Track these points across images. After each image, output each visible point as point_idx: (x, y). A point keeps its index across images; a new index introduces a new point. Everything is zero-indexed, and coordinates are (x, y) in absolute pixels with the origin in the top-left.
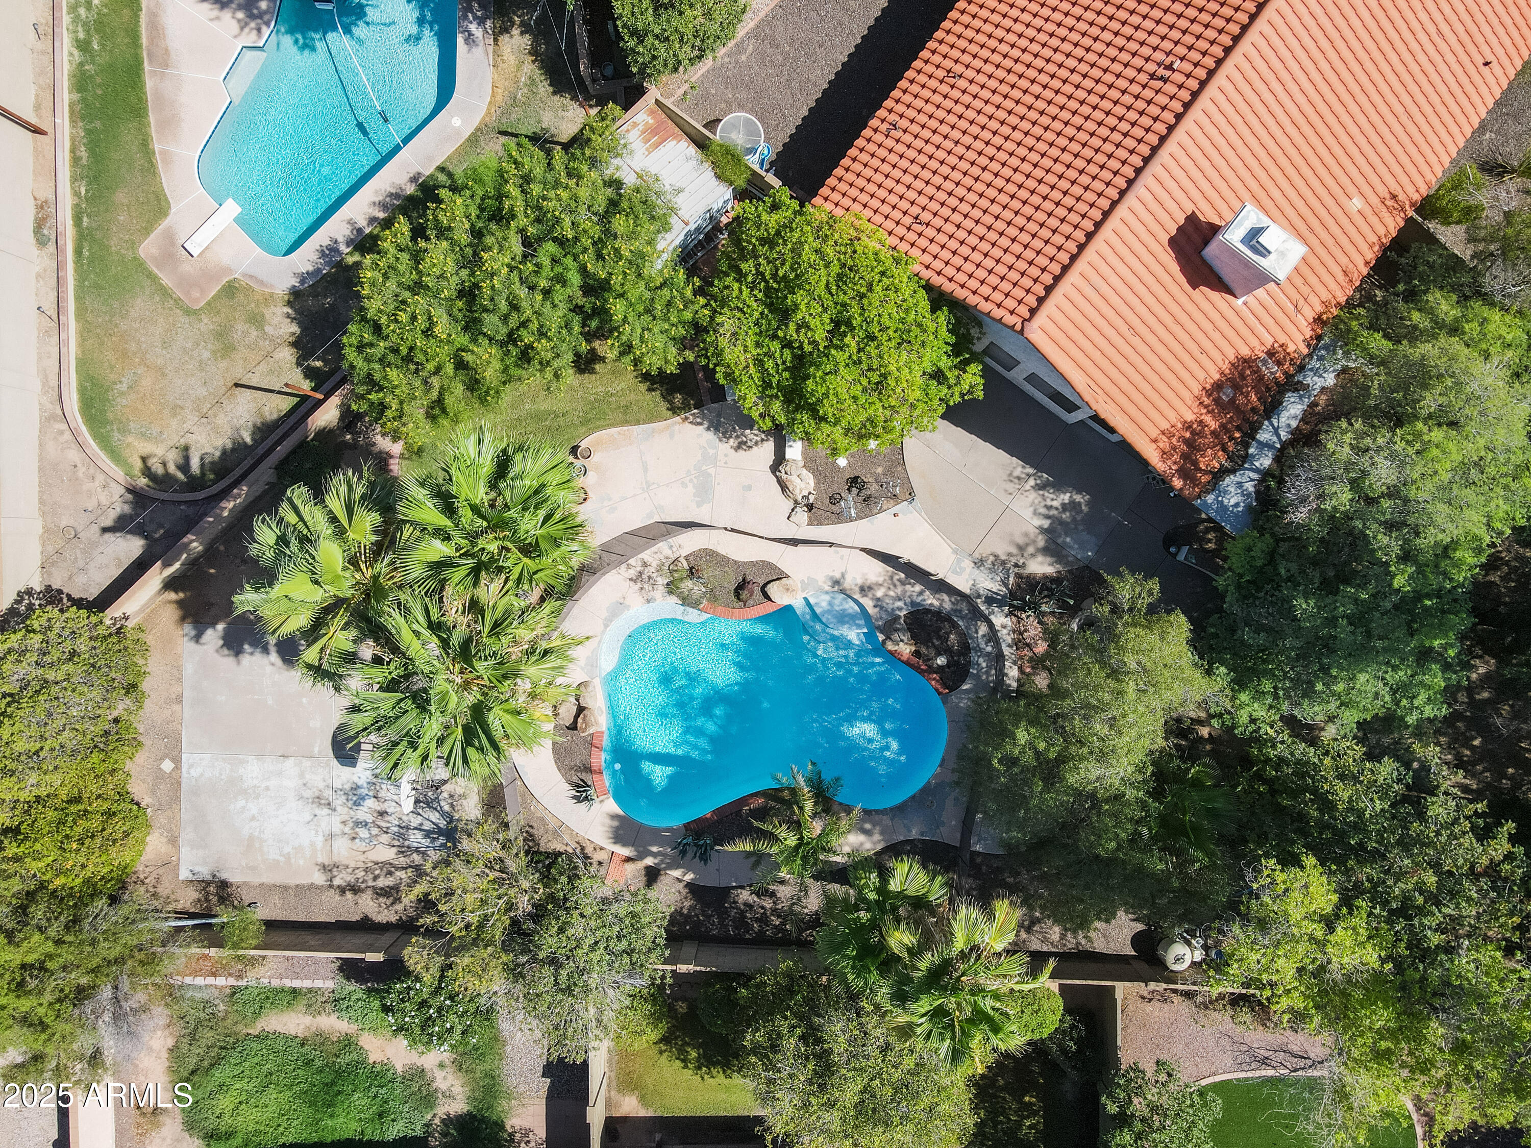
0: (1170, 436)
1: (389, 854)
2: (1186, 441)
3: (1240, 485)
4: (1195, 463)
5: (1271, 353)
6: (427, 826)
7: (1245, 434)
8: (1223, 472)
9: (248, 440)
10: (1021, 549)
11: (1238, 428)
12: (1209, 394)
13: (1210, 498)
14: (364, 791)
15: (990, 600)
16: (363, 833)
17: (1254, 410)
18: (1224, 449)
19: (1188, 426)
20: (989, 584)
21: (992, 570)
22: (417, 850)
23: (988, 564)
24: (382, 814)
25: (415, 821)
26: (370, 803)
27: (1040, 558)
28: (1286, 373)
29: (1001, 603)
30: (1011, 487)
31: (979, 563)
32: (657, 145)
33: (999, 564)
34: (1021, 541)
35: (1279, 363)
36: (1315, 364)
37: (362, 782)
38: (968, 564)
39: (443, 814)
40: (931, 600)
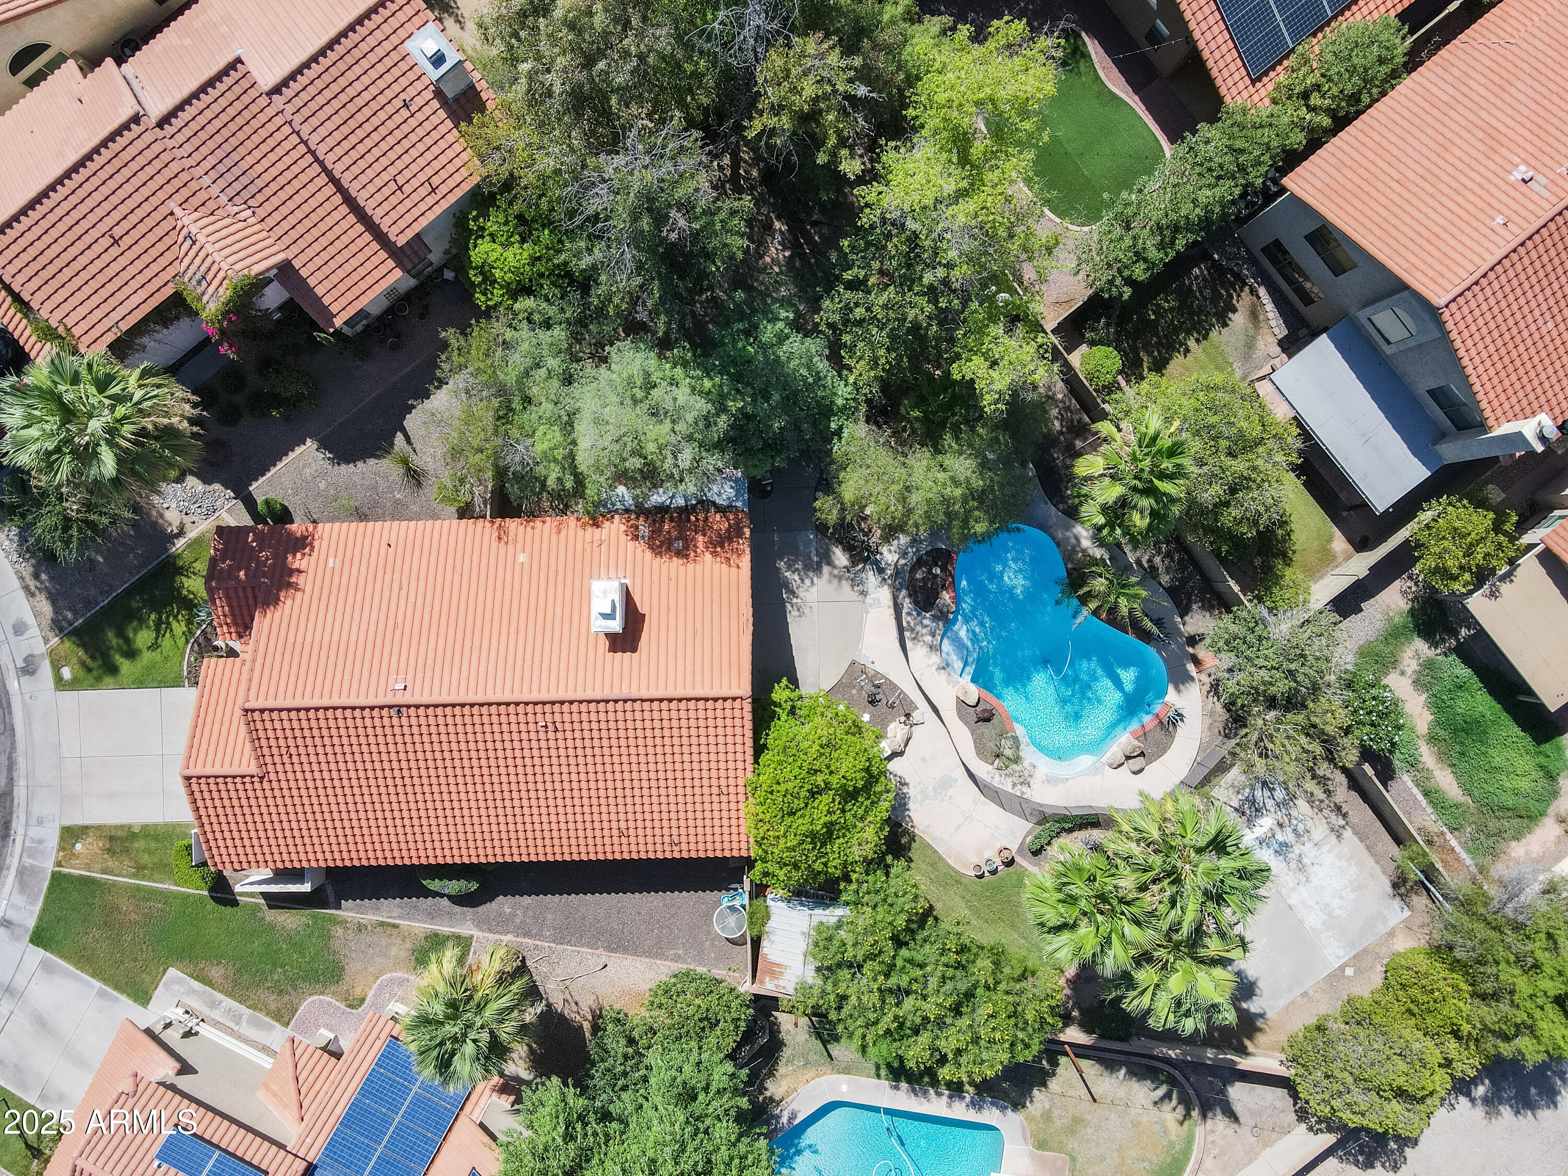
0: (728, 559)
1: (1301, 803)
2: (722, 547)
3: (719, 494)
4: (728, 530)
5: (636, 538)
6: (1267, 793)
7: (689, 514)
8: (719, 509)
9: (1123, 1071)
10: (840, 578)
11: (689, 520)
12: (687, 557)
13: (739, 504)
14: (1276, 846)
15: (881, 571)
16: (1301, 828)
17: (672, 520)
18: (707, 518)
19: (715, 554)
20: (871, 578)
21: (862, 582)
22: (1286, 789)
23: (861, 588)
24: (1281, 825)
25: (1270, 803)
26: (1280, 837)
27: (837, 563)
28: (637, 518)
29: (877, 563)
30: (807, 611)
31: (864, 593)
32: (778, 965)
33: (856, 582)
34: (836, 581)
35: (637, 528)
36: (618, 506)
37: (1271, 851)
38: (869, 600)
39: (1253, 789)
40: (907, 604)
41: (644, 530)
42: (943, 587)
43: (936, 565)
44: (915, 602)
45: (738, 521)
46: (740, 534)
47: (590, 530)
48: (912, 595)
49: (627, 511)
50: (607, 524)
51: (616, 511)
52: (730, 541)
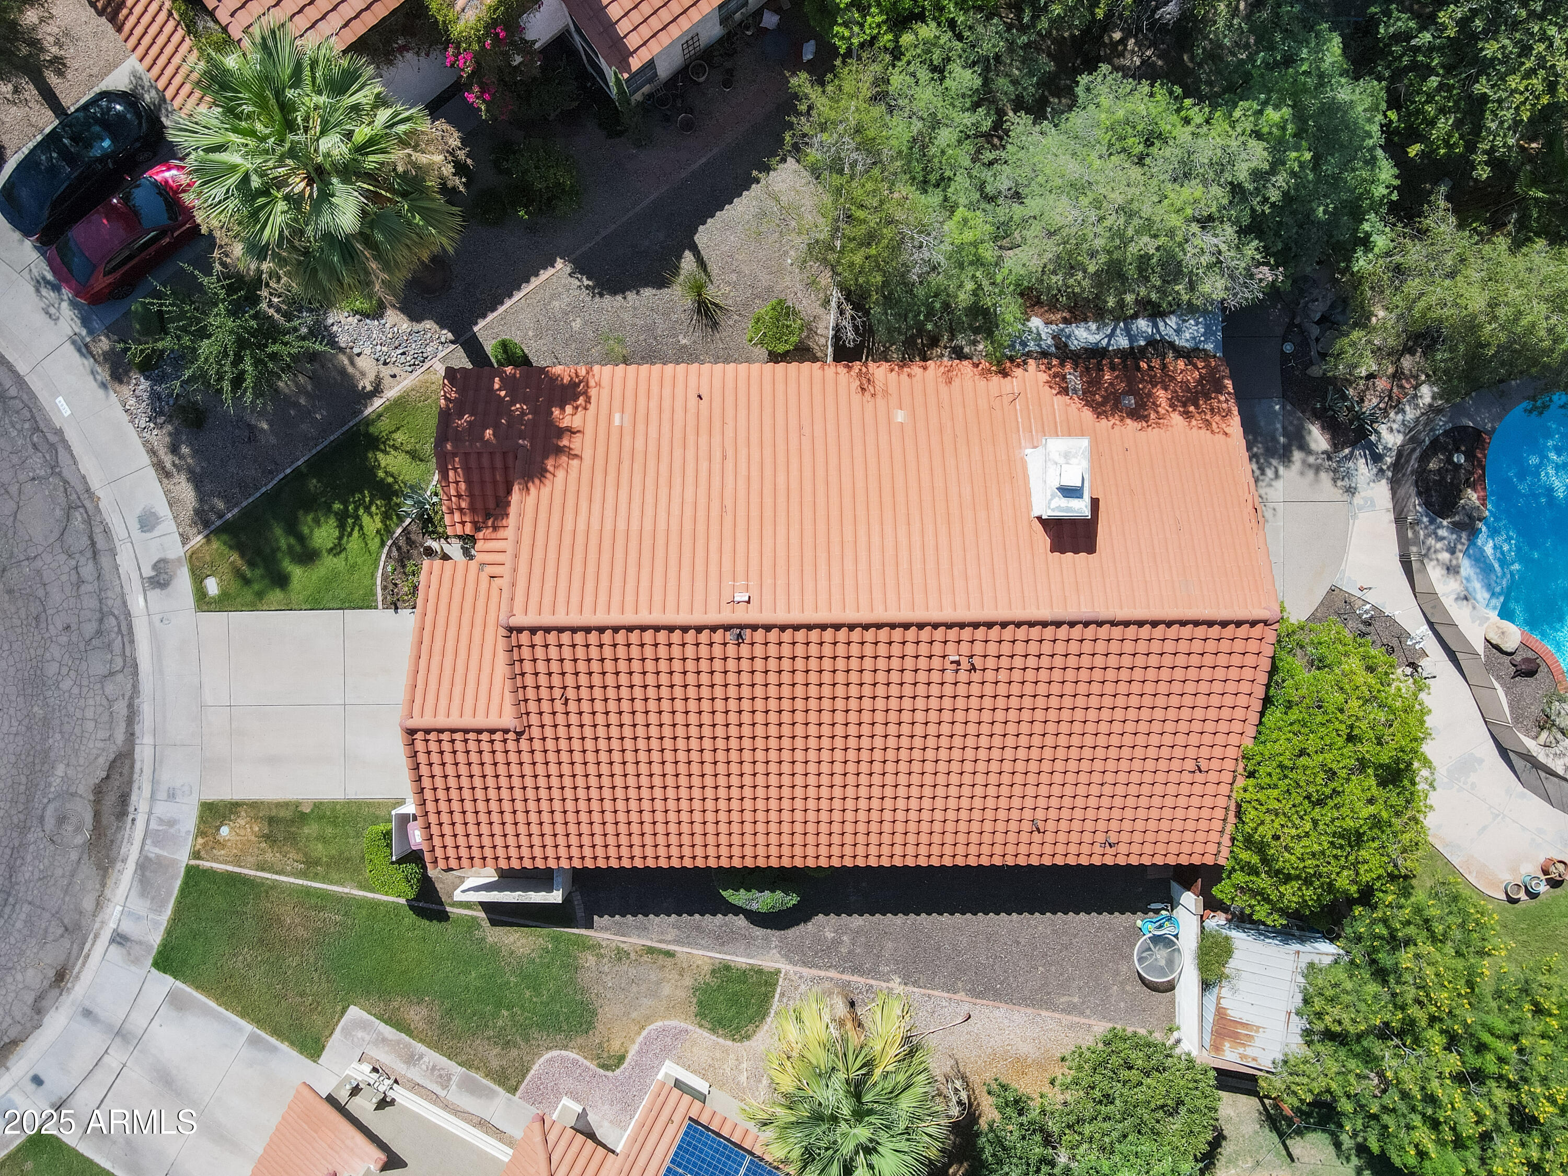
0: (1208, 424)
2: (1197, 406)
3: (1178, 331)
4: (1199, 382)
5: (1064, 391)
7: (1136, 360)
8: (1180, 353)
10: (1317, 469)
11: (1138, 368)
12: (1146, 418)
13: (1210, 346)
15: (1377, 458)
17: (1113, 368)
18: (1164, 367)
19: (1187, 415)
20: (1362, 469)
21: (1348, 475)
23: (1346, 483)
27: (1313, 446)
28: (1062, 365)
29: (1371, 447)
31: (1351, 491)
32: (1245, 1025)
33: (1340, 475)
34: (1311, 474)
35: (1064, 378)
38: (1358, 500)
40: (1415, 506)
41: (1074, 380)
42: (1468, 484)
43: (1458, 450)
44: (1427, 504)
45: (1212, 371)
46: (1220, 389)
47: (996, 379)
48: (1424, 492)
49: (1044, 354)
50: (1018, 372)
51: (1029, 355)
52: (1207, 397)
